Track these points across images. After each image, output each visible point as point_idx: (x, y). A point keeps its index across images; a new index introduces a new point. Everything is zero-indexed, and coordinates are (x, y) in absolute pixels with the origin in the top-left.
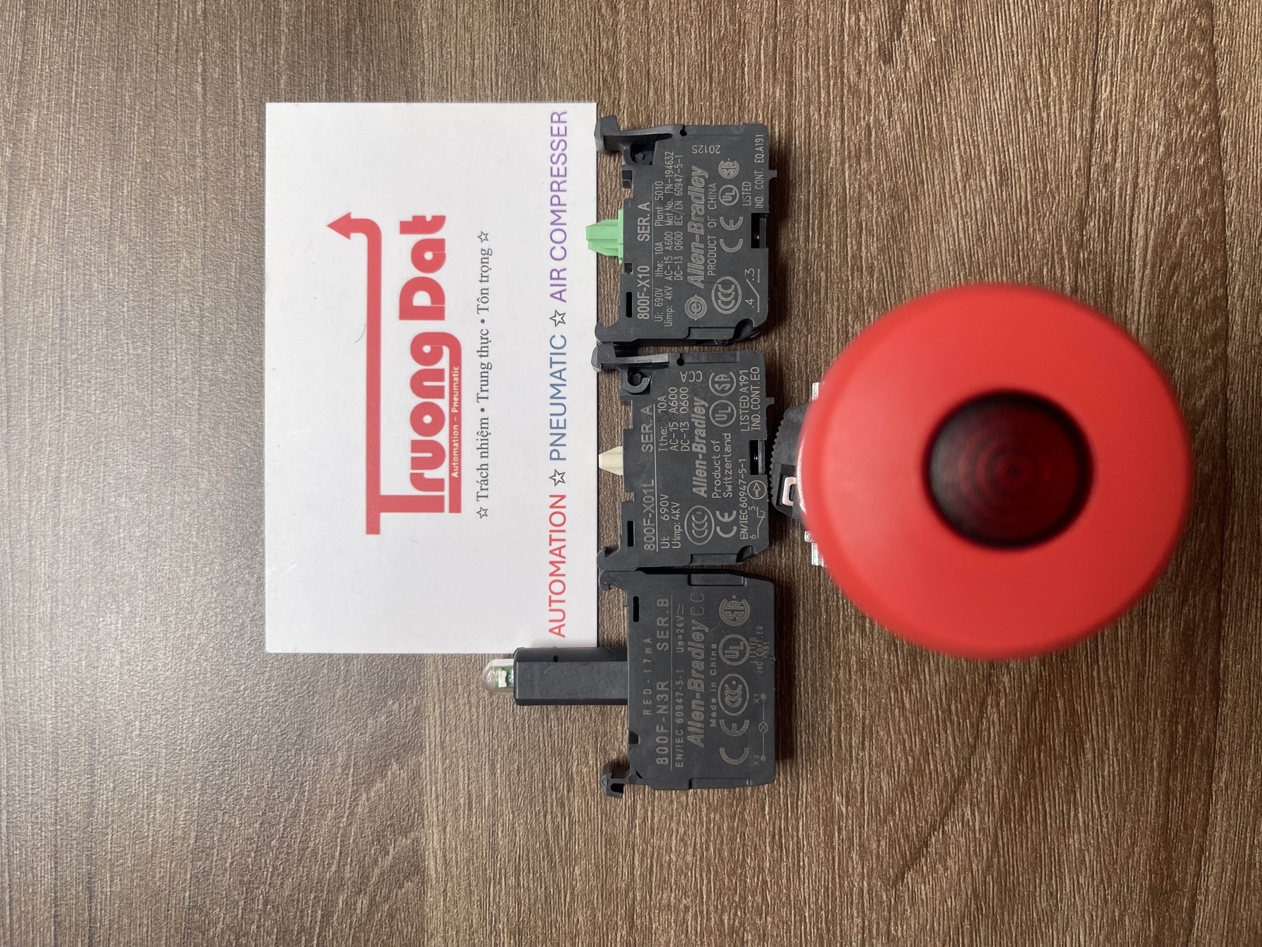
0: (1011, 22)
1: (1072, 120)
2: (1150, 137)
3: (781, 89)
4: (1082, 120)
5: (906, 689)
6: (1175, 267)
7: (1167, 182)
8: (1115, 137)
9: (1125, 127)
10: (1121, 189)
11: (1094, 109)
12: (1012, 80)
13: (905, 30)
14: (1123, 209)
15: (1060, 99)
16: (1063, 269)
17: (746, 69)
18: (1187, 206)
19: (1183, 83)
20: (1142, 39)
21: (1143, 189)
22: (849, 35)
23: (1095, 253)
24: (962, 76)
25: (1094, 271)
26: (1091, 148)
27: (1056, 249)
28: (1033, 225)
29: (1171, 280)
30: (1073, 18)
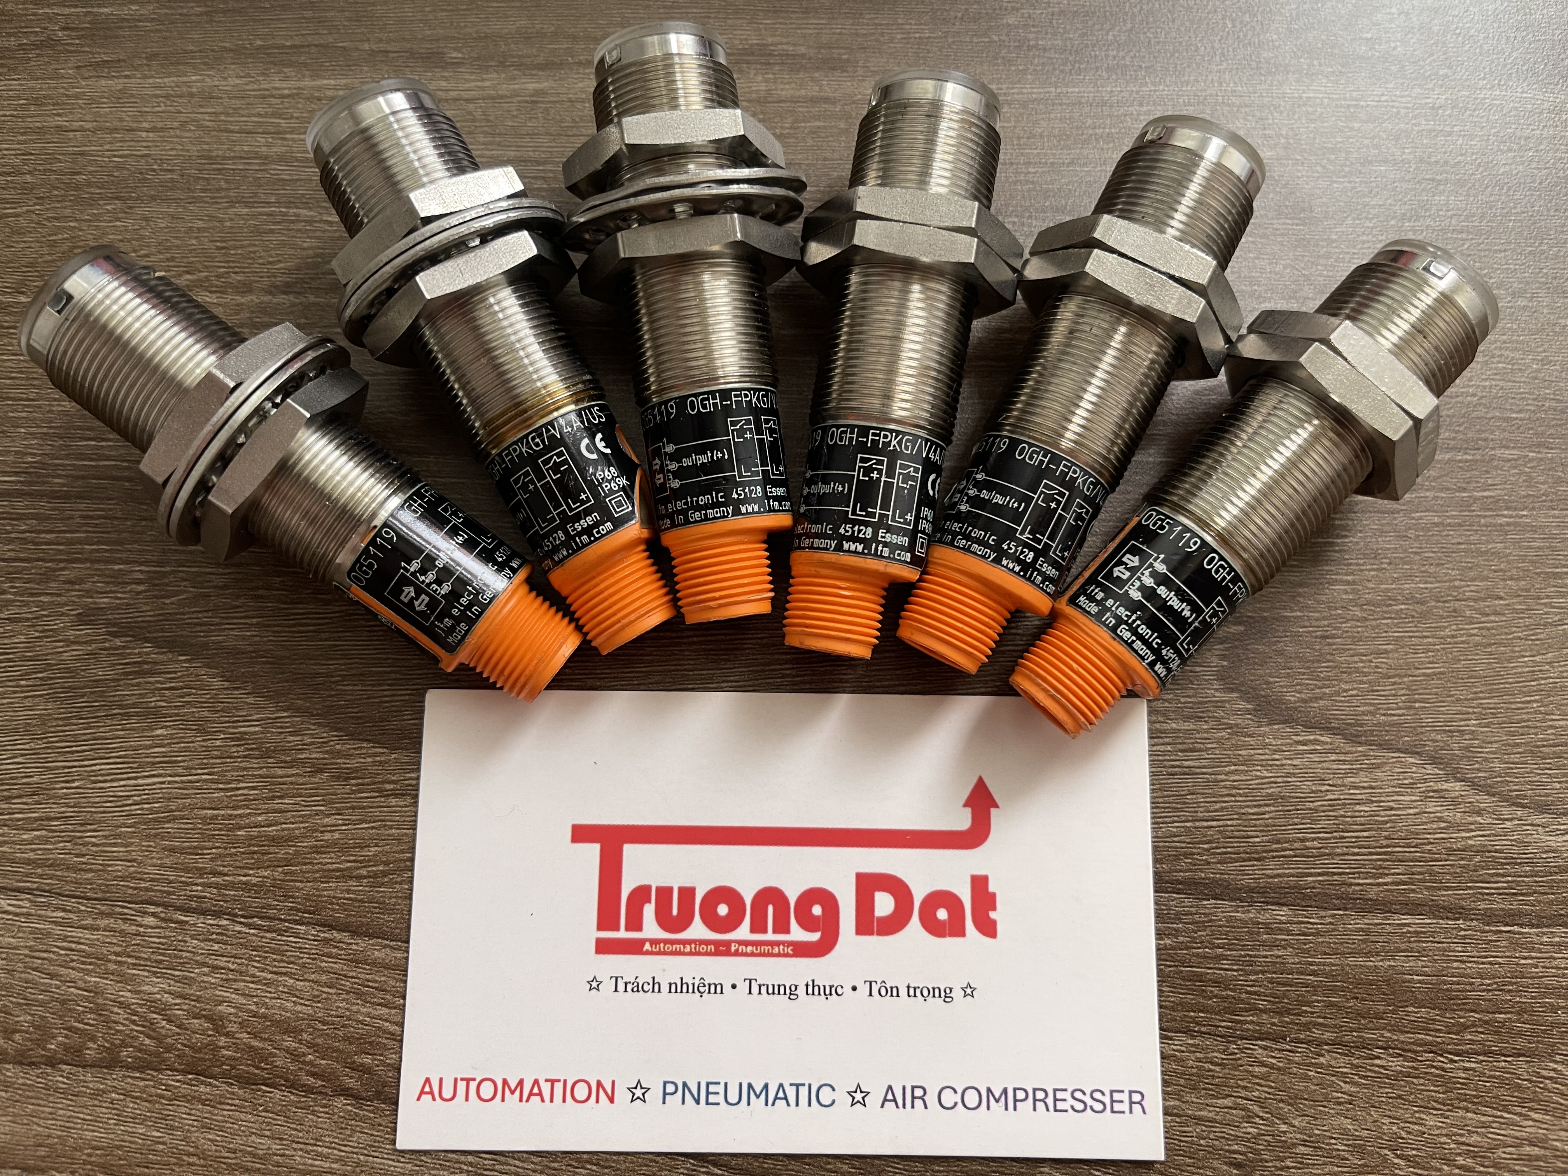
0: (112, 780)
3: (64, 485)
12: (35, 779)
13: (118, 642)
17: (93, 443)
20: (73, 961)
22: (120, 570)
24: (48, 715)
30: (109, 865)
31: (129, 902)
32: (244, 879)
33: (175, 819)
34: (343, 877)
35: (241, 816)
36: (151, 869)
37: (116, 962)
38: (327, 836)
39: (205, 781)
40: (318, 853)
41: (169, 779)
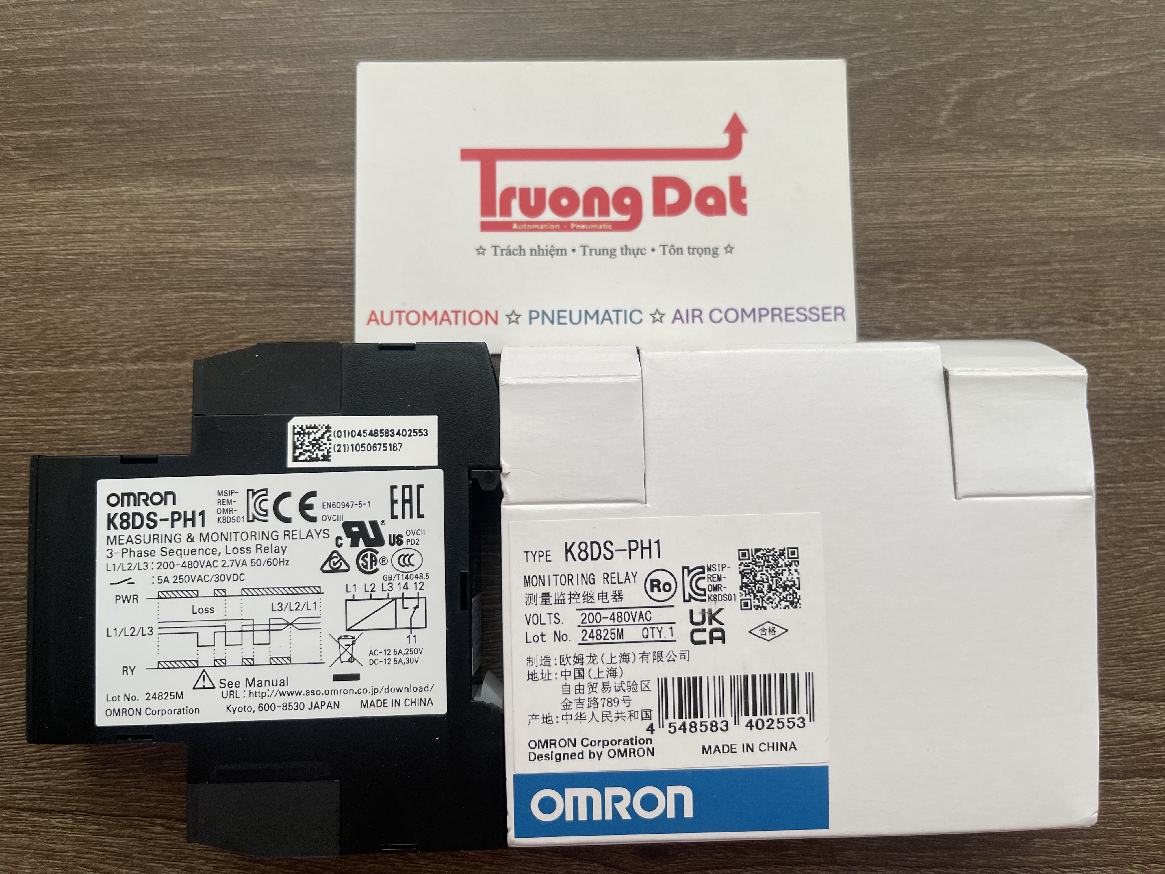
31: (143, 817)
36: (156, 794)
37: (138, 858)
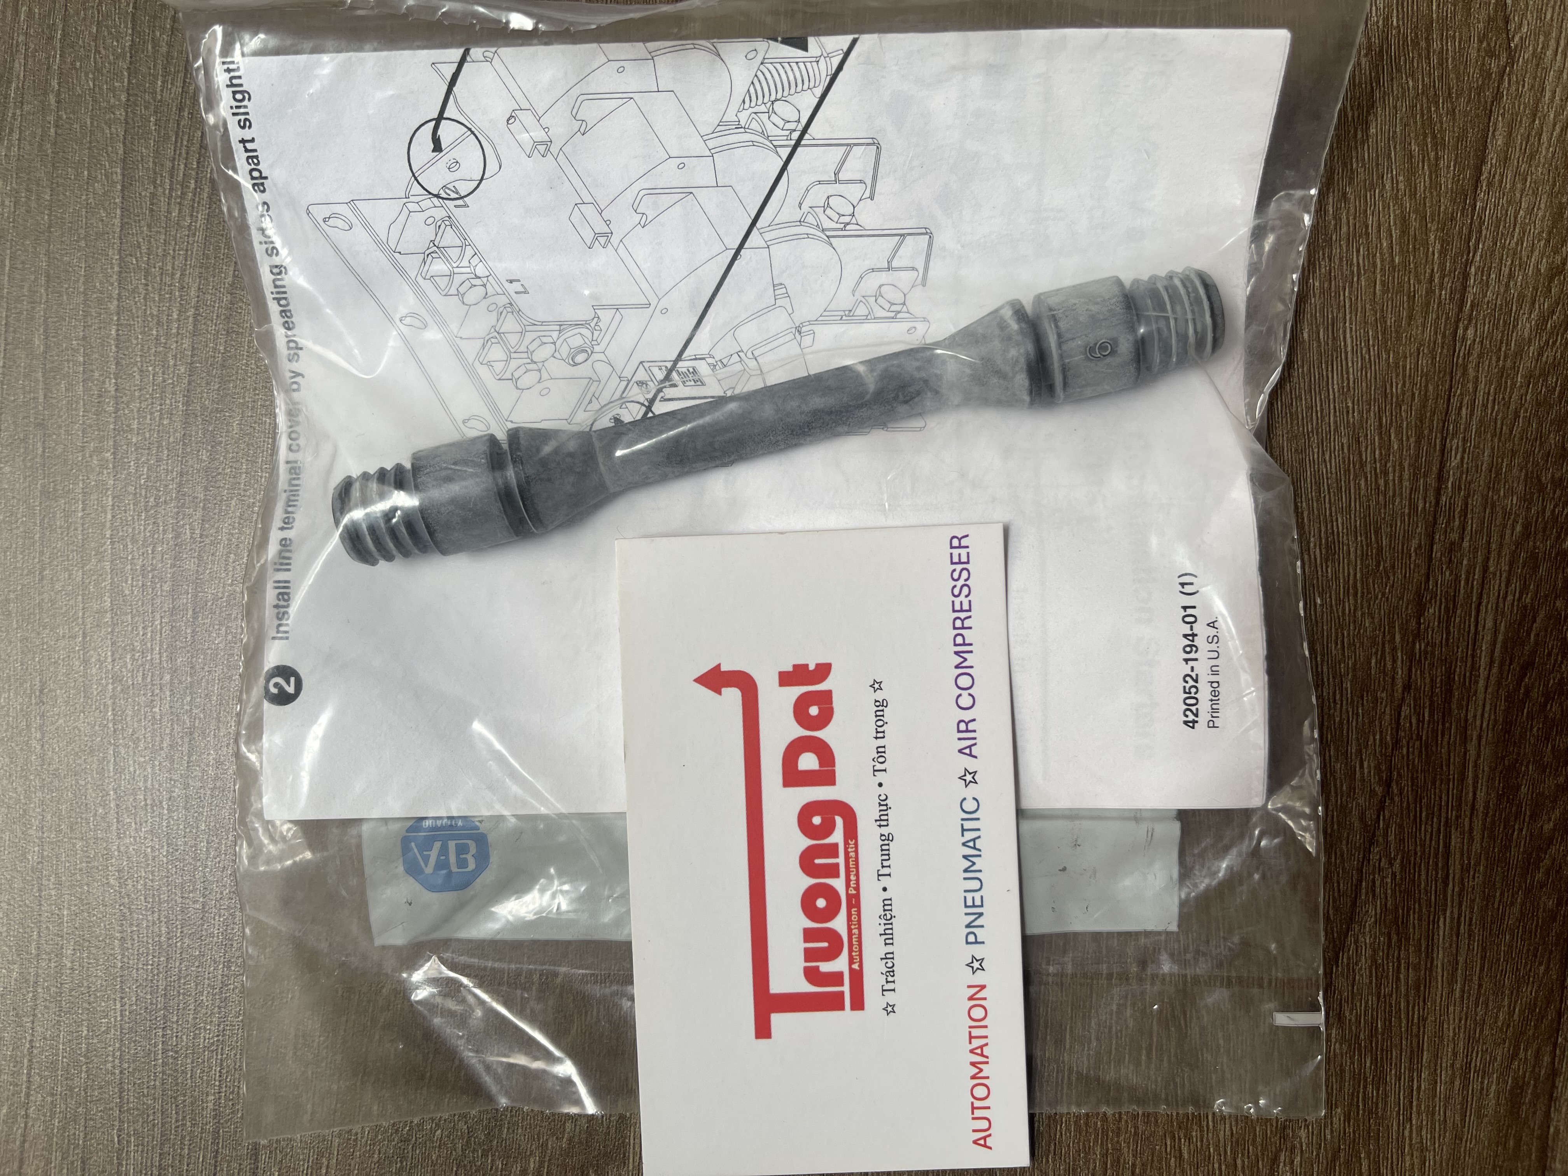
0: (1348, 373)
1: (1413, 490)
2: (1506, 514)
4: (1426, 490)
5: (1185, 1137)
6: (1527, 666)
7: (1523, 567)
8: (1464, 512)
9: (1476, 501)
10: (1468, 573)
11: (1441, 478)
12: (1345, 441)
14: (1469, 595)
15: (1401, 464)
16: (1394, 661)
18: (1546, 596)
19: (1549, 452)
20: (1504, 398)
21: (1495, 574)
23: (1434, 645)
24: (1287, 433)
25: (1431, 665)
26: (1435, 523)
27: (1388, 638)
28: (1362, 608)
29: (1522, 681)
30: (1422, 371)
32: (1436, 256)
33: (1383, 317)
34: (1436, 171)
35: (1382, 261)
38: (1401, 186)
39: (1350, 293)
40: (1415, 194)
41: (1347, 324)
